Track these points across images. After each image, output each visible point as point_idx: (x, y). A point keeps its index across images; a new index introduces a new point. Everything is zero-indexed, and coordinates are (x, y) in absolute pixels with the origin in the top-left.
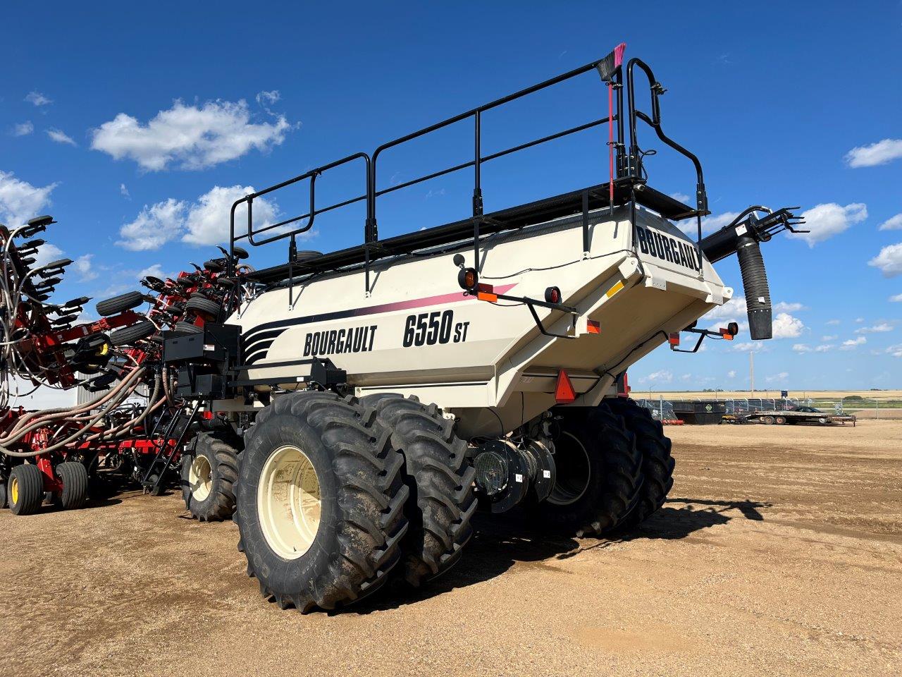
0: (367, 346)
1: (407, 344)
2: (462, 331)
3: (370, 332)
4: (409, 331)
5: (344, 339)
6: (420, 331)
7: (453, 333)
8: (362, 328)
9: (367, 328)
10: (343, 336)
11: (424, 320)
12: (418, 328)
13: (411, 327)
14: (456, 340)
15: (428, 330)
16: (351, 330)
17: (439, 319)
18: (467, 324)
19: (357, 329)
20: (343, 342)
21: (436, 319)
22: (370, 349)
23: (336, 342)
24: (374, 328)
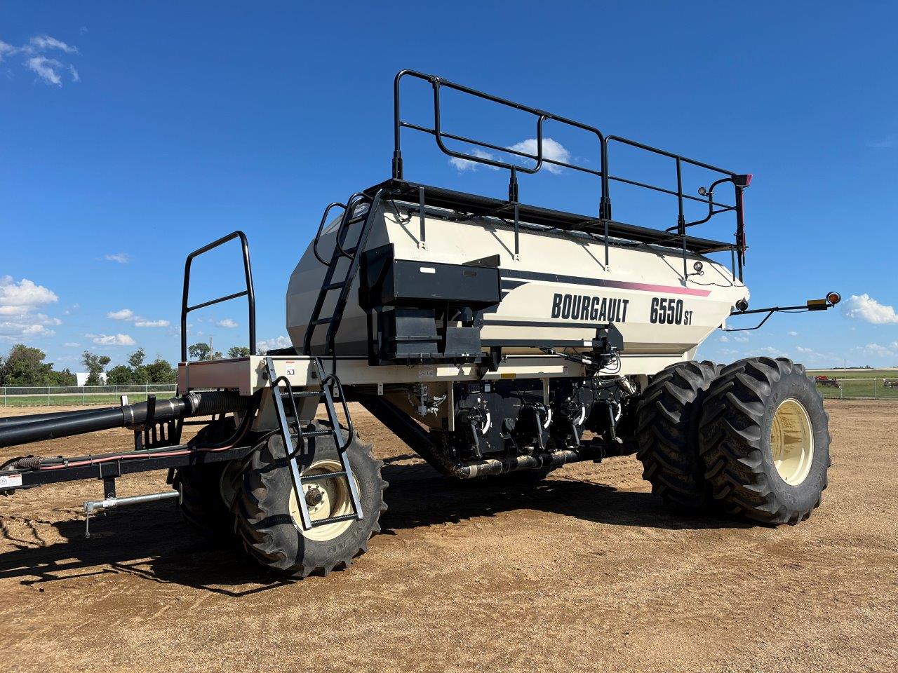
0: (621, 317)
1: (653, 321)
2: (689, 317)
3: (622, 305)
4: (654, 311)
5: (598, 307)
6: (662, 312)
7: (683, 318)
8: (615, 300)
9: (620, 301)
10: (598, 304)
11: (664, 304)
12: (661, 309)
13: (655, 307)
14: (686, 324)
15: (668, 312)
16: (604, 300)
17: (674, 305)
18: (691, 312)
19: (611, 300)
20: (597, 310)
21: (673, 304)
22: (624, 321)
23: (590, 309)
24: (626, 302)
